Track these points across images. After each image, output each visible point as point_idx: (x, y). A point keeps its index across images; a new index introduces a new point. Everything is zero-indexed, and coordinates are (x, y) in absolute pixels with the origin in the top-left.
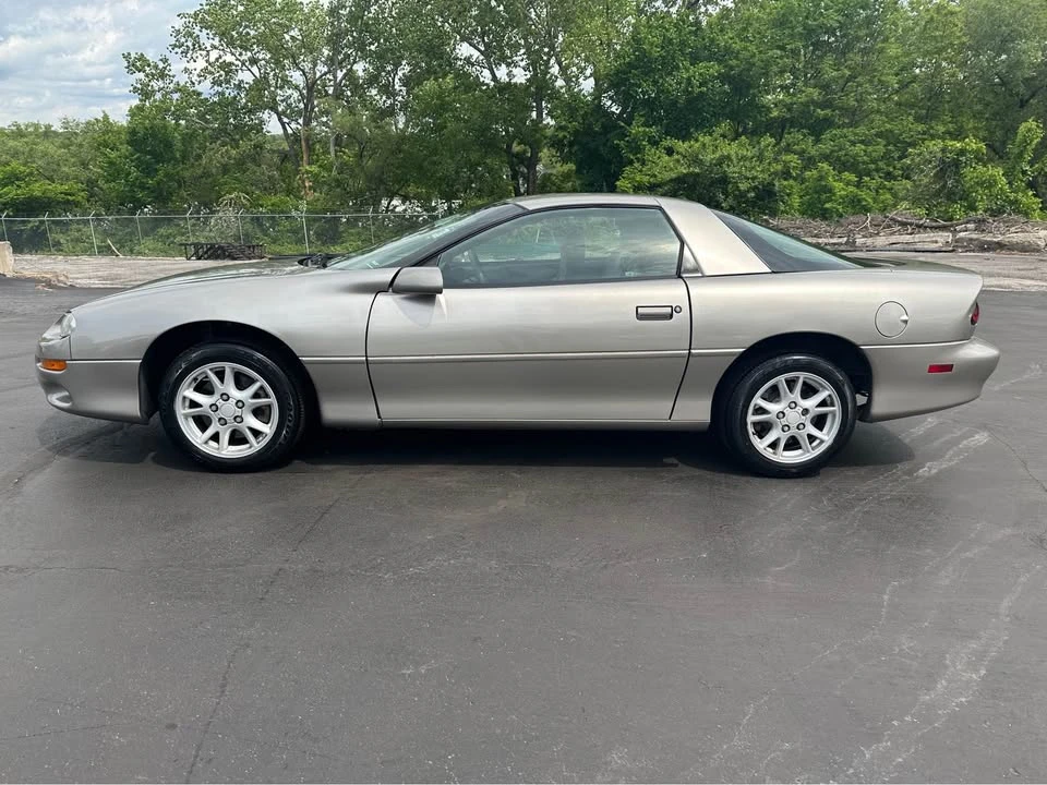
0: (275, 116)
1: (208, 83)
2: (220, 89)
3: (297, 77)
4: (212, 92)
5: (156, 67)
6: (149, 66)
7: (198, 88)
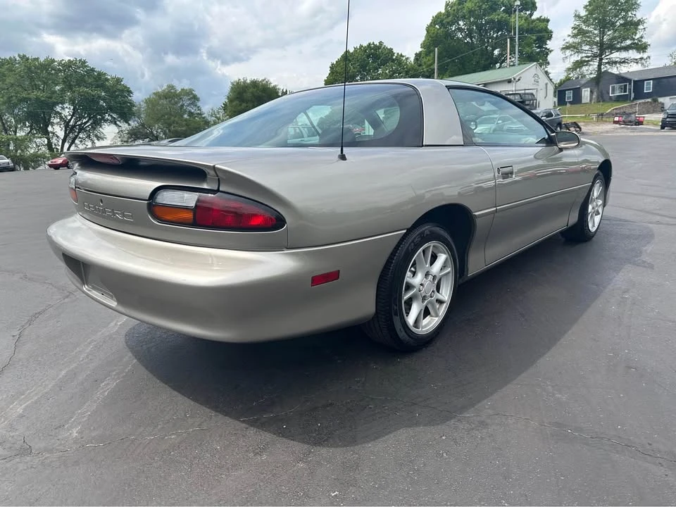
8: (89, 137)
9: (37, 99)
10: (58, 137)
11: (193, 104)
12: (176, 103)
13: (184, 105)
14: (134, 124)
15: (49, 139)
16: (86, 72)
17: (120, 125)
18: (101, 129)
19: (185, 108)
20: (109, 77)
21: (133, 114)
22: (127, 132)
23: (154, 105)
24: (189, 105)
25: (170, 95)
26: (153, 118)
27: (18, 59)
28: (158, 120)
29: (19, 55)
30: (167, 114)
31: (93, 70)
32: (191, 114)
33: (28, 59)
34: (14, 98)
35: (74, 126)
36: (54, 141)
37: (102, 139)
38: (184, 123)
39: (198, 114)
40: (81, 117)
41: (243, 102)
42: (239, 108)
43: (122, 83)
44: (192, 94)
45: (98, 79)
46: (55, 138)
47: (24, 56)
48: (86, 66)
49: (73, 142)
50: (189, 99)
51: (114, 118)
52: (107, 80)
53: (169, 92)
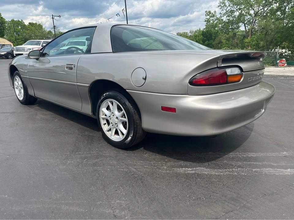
0: (243, 24)
1: (225, 17)
2: (229, 18)
3: (252, 12)
4: (226, 19)
5: (213, 14)
6: (211, 14)
7: (222, 18)
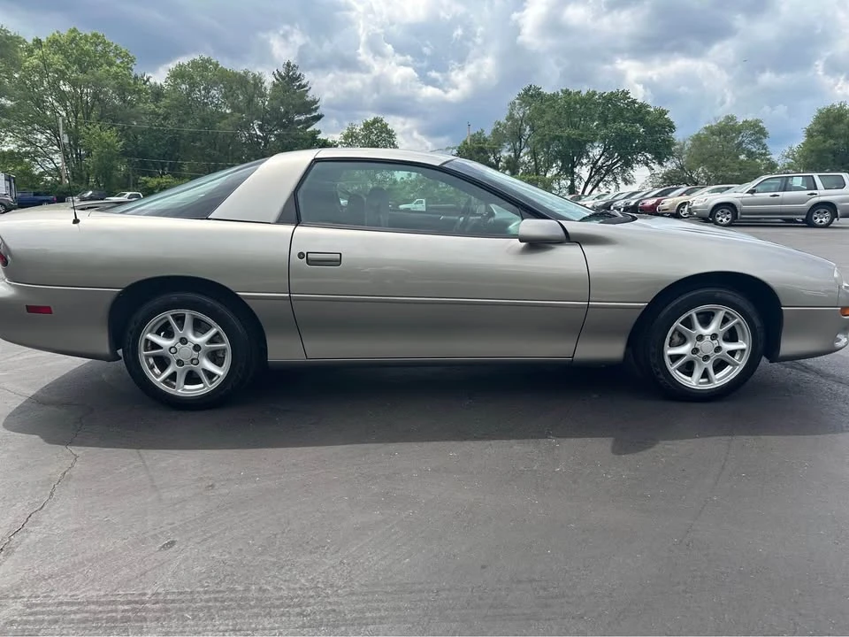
8: (615, 179)
9: (568, 137)
10: (581, 178)
11: (758, 141)
12: (733, 139)
13: (743, 142)
14: (670, 165)
15: (573, 181)
16: (626, 104)
17: (654, 167)
18: (631, 172)
19: (744, 146)
20: (652, 110)
21: (671, 154)
22: (660, 176)
23: (702, 144)
24: (750, 143)
25: (727, 130)
26: (696, 159)
27: (561, 94)
28: (703, 162)
29: (562, 90)
30: (717, 155)
31: (634, 102)
32: (750, 154)
33: (570, 93)
34: (547, 136)
35: (601, 167)
36: (576, 183)
37: (631, 184)
38: (737, 166)
39: (762, 154)
40: (611, 157)
41: (831, 137)
42: (821, 147)
43: (666, 117)
44: (758, 126)
45: (638, 113)
46: (578, 180)
47: (567, 90)
48: (629, 98)
49: (597, 185)
50: (752, 134)
51: (647, 158)
52: (648, 113)
53: (726, 125)
